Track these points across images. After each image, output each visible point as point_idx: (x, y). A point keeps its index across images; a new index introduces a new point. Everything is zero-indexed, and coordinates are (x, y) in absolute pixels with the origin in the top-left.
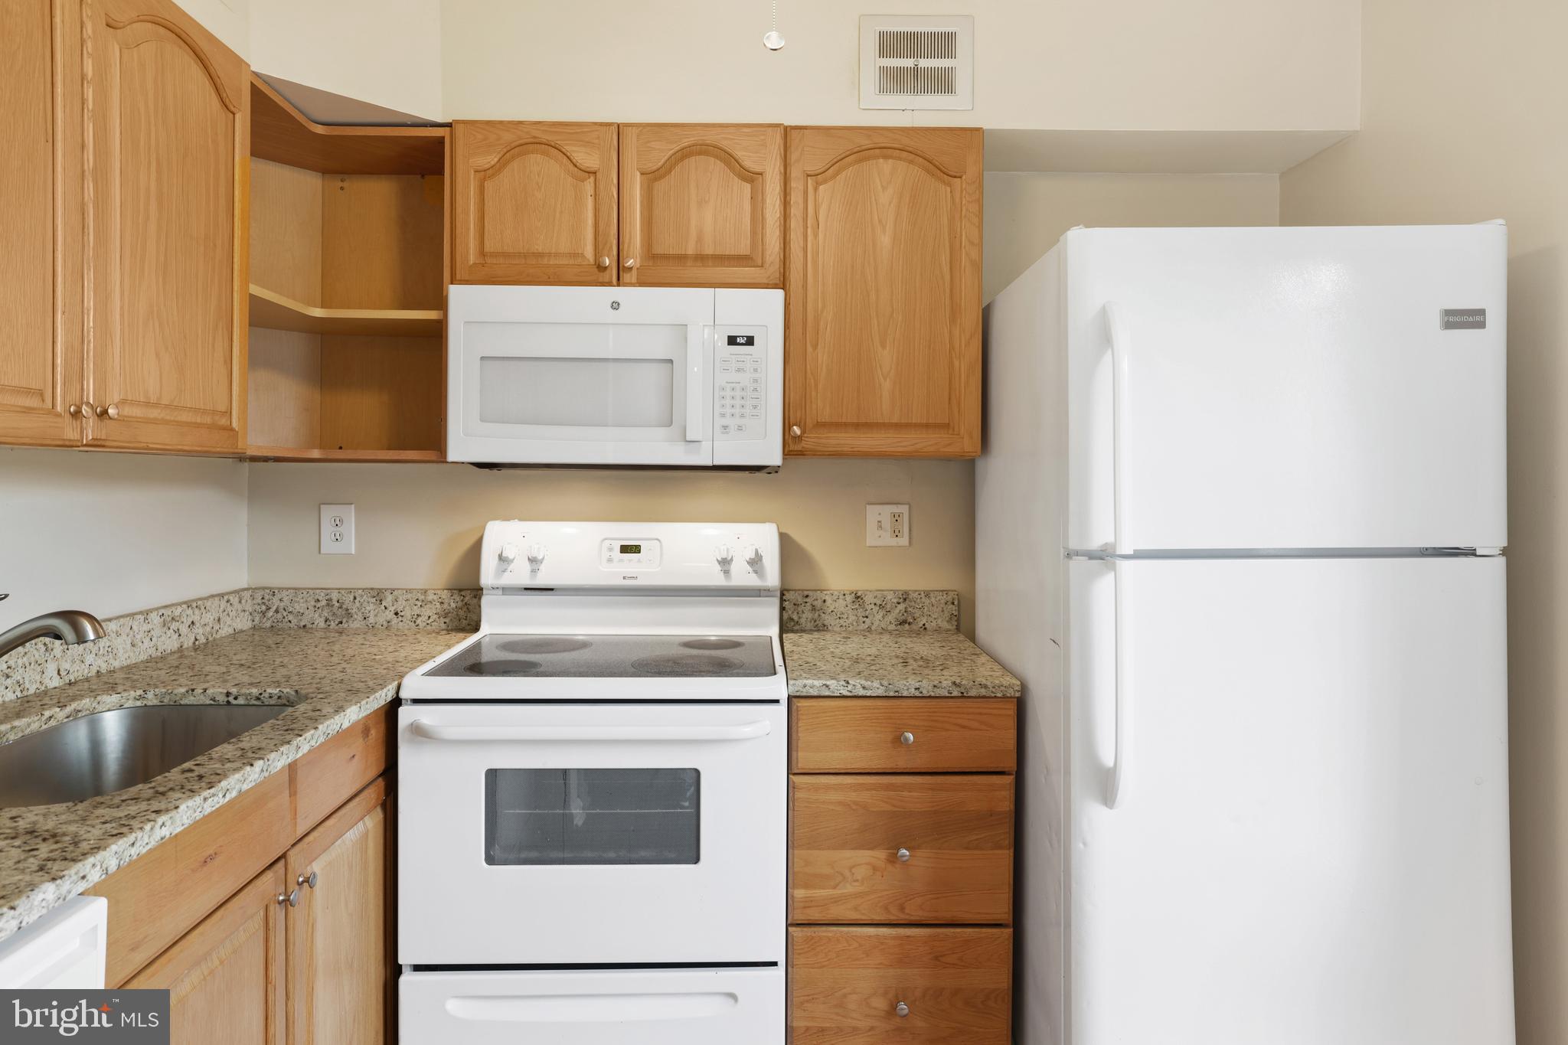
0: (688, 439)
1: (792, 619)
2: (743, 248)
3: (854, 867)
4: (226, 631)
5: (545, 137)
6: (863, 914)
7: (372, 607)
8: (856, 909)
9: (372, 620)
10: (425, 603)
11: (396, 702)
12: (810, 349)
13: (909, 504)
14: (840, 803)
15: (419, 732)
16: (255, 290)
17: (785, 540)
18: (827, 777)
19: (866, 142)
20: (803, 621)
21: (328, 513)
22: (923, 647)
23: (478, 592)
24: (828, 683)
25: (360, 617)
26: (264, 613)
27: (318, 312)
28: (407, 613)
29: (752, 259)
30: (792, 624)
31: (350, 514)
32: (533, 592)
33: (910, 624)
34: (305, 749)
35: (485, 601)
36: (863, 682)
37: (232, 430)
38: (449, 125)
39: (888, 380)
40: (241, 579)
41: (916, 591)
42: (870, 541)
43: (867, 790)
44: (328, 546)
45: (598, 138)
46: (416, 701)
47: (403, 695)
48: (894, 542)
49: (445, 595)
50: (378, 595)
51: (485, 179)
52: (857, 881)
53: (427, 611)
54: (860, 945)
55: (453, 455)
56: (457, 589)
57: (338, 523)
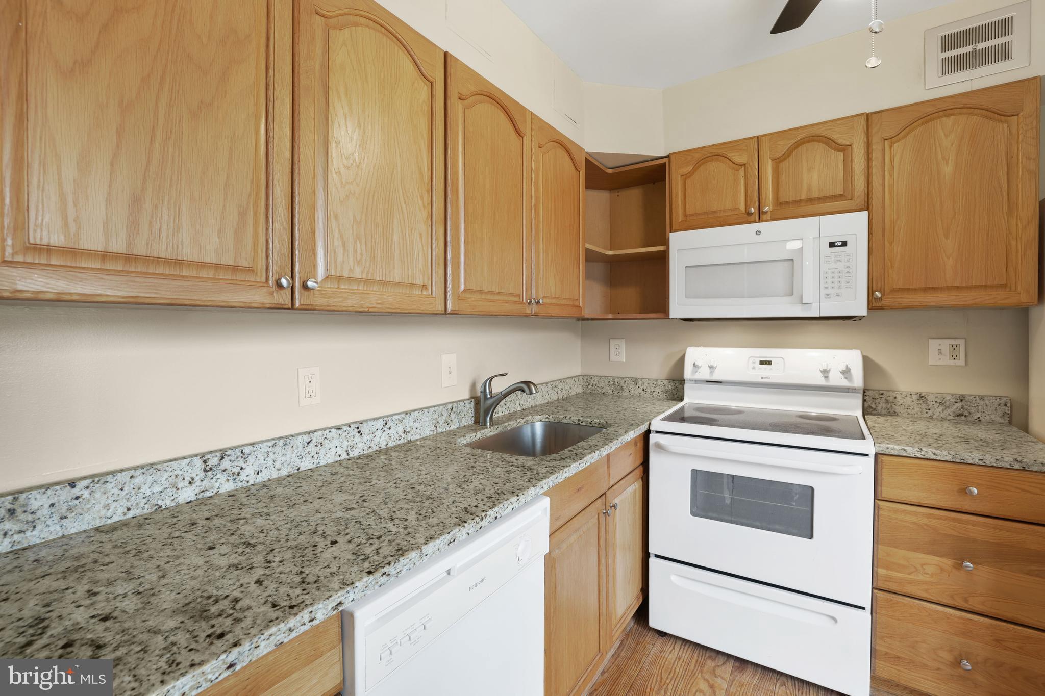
0: (804, 302)
1: (871, 407)
2: (839, 190)
3: (925, 564)
4: (573, 393)
5: (716, 152)
6: (932, 596)
7: (632, 386)
8: (926, 591)
9: (632, 392)
10: (656, 386)
11: (648, 432)
12: (887, 244)
13: (965, 339)
14: (915, 523)
15: (659, 446)
16: (588, 246)
17: (867, 361)
18: (904, 505)
19: (930, 109)
20: (879, 408)
21: (613, 343)
22: (980, 433)
23: (682, 381)
24: (906, 448)
25: (627, 391)
26: (587, 386)
27: (610, 253)
28: (648, 390)
29: (845, 196)
30: (871, 410)
31: (622, 343)
32: (711, 383)
33: (965, 416)
34: (614, 448)
35: (686, 386)
36: (934, 451)
37: (580, 307)
38: (668, 156)
39: (951, 258)
40: (578, 371)
41: (971, 395)
42: (931, 363)
43: (937, 519)
44: (614, 358)
45: (746, 146)
46: (657, 432)
47: (652, 428)
48: (952, 362)
49: (666, 382)
50: (635, 381)
51: (686, 179)
52: (928, 574)
53: (658, 390)
54: (929, 614)
55: (671, 316)
56: (672, 380)
57: (618, 347)
